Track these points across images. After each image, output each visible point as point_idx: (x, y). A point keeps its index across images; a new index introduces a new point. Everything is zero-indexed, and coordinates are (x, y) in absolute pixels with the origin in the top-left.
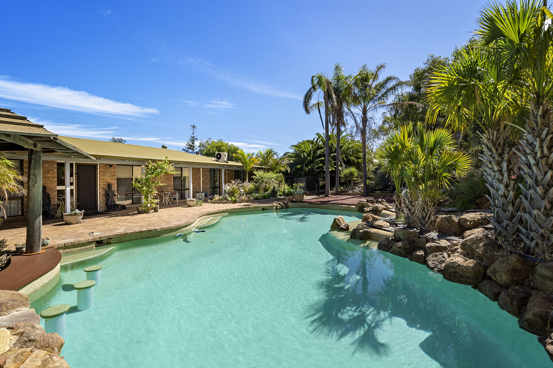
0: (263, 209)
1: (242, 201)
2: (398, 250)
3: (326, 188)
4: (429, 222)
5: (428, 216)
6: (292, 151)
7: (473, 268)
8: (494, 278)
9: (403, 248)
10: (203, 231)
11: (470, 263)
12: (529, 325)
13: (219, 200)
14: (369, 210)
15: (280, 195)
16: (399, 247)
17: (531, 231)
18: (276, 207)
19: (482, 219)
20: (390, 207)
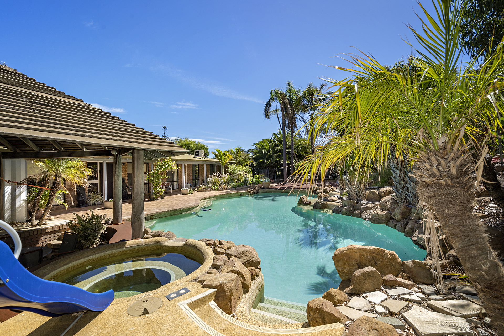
0: (241, 195)
1: (223, 189)
2: (345, 211)
3: (285, 177)
4: (362, 194)
5: (361, 191)
6: (254, 148)
7: (385, 215)
8: (394, 218)
9: (348, 210)
10: (210, 210)
11: (384, 213)
12: (407, 234)
13: (204, 189)
14: (320, 192)
15: (250, 184)
16: (346, 210)
17: (411, 193)
18: (250, 193)
19: (391, 191)
20: (335, 189)
